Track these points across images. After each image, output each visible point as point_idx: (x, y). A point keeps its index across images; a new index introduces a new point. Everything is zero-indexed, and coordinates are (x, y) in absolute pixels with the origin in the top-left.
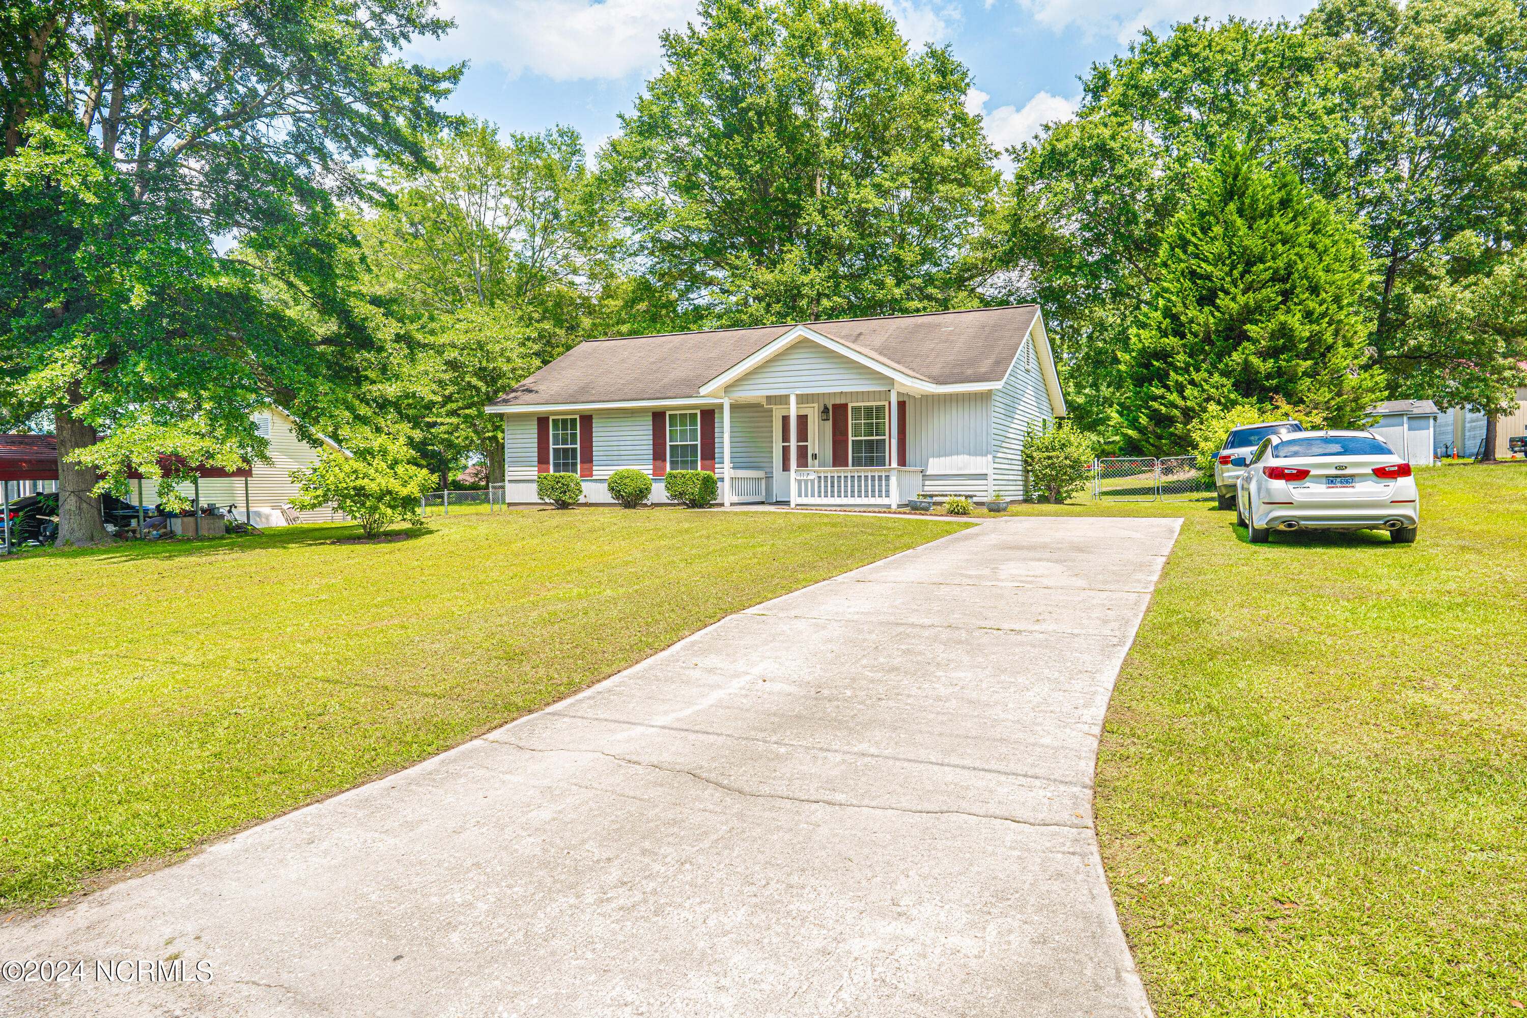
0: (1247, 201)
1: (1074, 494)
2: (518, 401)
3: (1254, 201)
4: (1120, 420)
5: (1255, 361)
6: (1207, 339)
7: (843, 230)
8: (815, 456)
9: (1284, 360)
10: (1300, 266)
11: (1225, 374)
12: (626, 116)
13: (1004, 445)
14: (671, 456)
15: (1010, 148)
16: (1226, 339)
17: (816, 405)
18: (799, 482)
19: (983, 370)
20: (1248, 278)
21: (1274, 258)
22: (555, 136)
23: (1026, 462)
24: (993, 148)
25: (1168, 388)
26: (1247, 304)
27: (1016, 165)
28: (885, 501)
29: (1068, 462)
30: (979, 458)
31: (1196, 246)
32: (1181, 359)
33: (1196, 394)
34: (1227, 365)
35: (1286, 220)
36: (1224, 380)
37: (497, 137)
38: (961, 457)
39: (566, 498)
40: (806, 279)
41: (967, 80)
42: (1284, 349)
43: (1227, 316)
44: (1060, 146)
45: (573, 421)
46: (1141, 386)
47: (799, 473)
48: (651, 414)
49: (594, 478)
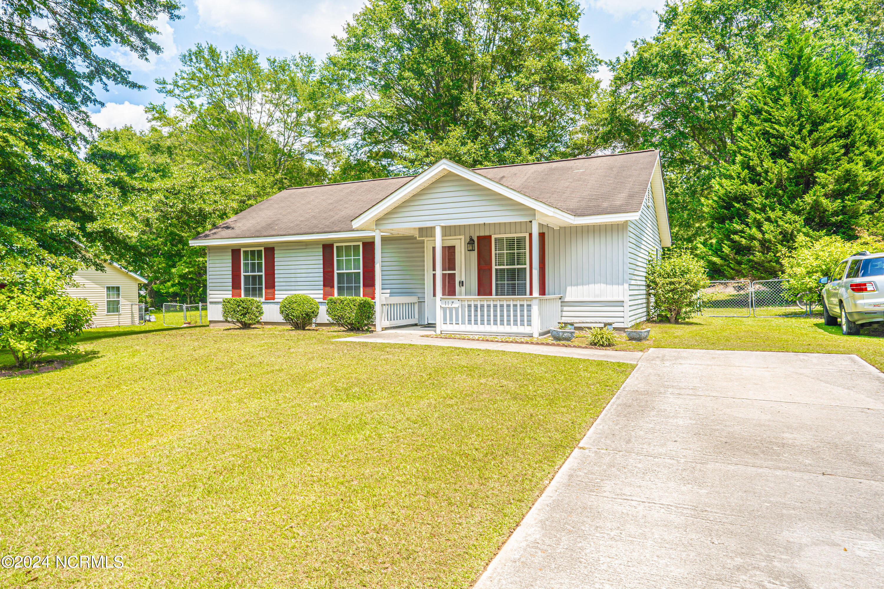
0: (811, 75)
1: (693, 315)
2: (215, 236)
3: (817, 75)
4: (705, 250)
5: (824, 201)
6: (780, 185)
7: (492, 115)
8: (462, 283)
9: (849, 200)
10: (860, 125)
11: (798, 212)
12: (339, 38)
13: (636, 273)
14: (339, 283)
15: (608, 62)
16: (798, 184)
17: (462, 237)
18: (444, 309)
19: (618, 203)
20: (815, 135)
21: (836, 119)
22: (299, 60)
23: (648, 286)
24: (598, 57)
25: (747, 225)
26: (814, 157)
27: (612, 73)
28: (526, 330)
29: (688, 287)
30: (615, 287)
31: (767, 112)
32: (758, 201)
33: (772, 228)
34: (798, 205)
35: (843, 89)
36: (797, 218)
37: (258, 61)
38: (597, 286)
39: (246, 319)
40: (464, 149)
41: (579, 11)
42: (848, 191)
43: (799, 166)
44: (646, 55)
45: (260, 252)
46: (723, 222)
47: (444, 301)
48: (321, 246)
49: (276, 300)
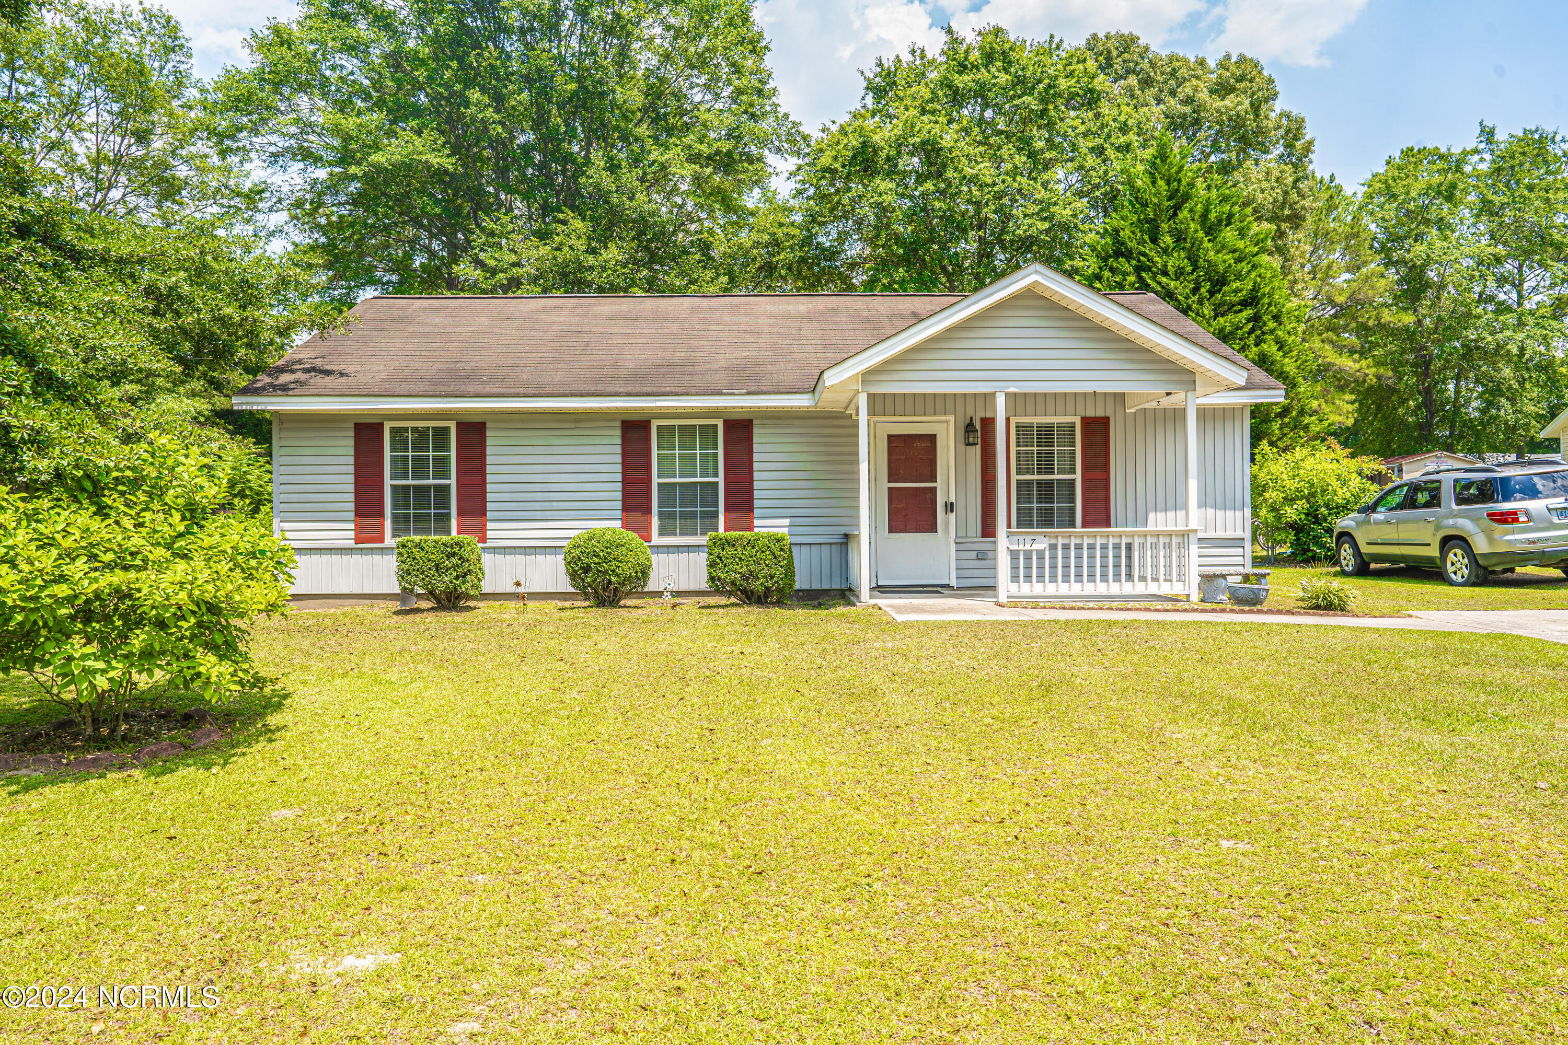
8: (949, 507)
14: (662, 505)
18: (1014, 555)
28: (1177, 589)
30: (1230, 513)
38: (1201, 512)
45: (442, 432)
47: (1016, 538)
48: (619, 424)
49: (489, 544)
